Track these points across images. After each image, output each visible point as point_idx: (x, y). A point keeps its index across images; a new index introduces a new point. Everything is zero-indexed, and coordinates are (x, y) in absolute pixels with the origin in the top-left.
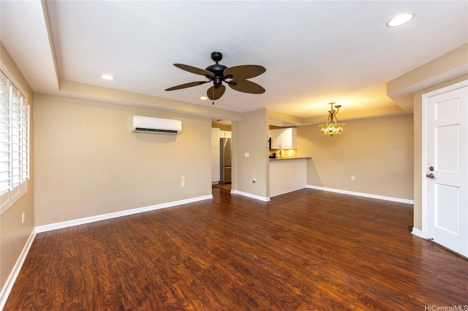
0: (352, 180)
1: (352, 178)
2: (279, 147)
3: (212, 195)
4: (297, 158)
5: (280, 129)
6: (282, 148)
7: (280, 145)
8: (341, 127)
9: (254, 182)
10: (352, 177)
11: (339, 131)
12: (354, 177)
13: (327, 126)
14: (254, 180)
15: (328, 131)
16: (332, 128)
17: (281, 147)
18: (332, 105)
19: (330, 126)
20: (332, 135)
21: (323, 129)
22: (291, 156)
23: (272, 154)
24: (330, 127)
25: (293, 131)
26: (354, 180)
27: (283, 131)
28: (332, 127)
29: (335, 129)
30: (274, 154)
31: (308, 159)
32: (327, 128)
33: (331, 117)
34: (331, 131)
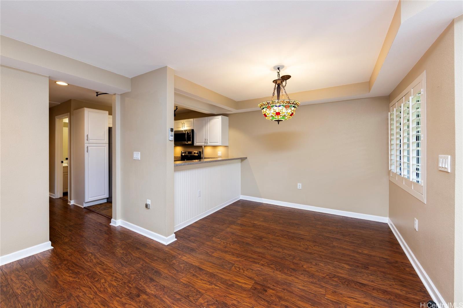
0: (298, 188)
1: (298, 186)
2: (205, 142)
3: (50, 242)
4: (229, 158)
5: (206, 118)
6: (209, 144)
7: (205, 140)
8: (294, 107)
9: (147, 206)
10: (298, 184)
11: (291, 113)
12: (301, 184)
13: (272, 105)
14: (148, 203)
15: (274, 114)
16: (280, 108)
17: (207, 143)
18: (279, 71)
19: (278, 105)
20: (279, 121)
21: (264, 110)
22: (221, 155)
23: (196, 152)
24: (276, 106)
25: (223, 121)
26: (301, 188)
27: (210, 120)
28: (279, 106)
29: (284, 110)
30: (198, 152)
31: (243, 159)
32: (272, 109)
33: (277, 91)
34: (278, 114)
